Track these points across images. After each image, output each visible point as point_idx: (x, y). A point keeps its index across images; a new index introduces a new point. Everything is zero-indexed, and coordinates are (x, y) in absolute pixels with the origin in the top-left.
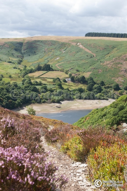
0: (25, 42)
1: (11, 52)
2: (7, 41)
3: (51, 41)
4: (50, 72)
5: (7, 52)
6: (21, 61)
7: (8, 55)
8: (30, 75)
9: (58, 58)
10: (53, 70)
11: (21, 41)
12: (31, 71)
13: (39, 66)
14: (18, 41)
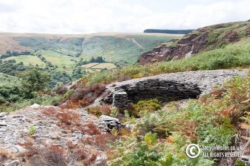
0: (87, 37)
1: (72, 47)
2: (69, 37)
3: (109, 36)
4: (102, 64)
5: (68, 47)
6: (80, 54)
7: (69, 49)
8: (83, 66)
9: (112, 52)
10: (105, 62)
11: (82, 37)
12: (85, 63)
13: (92, 58)
14: (80, 37)
